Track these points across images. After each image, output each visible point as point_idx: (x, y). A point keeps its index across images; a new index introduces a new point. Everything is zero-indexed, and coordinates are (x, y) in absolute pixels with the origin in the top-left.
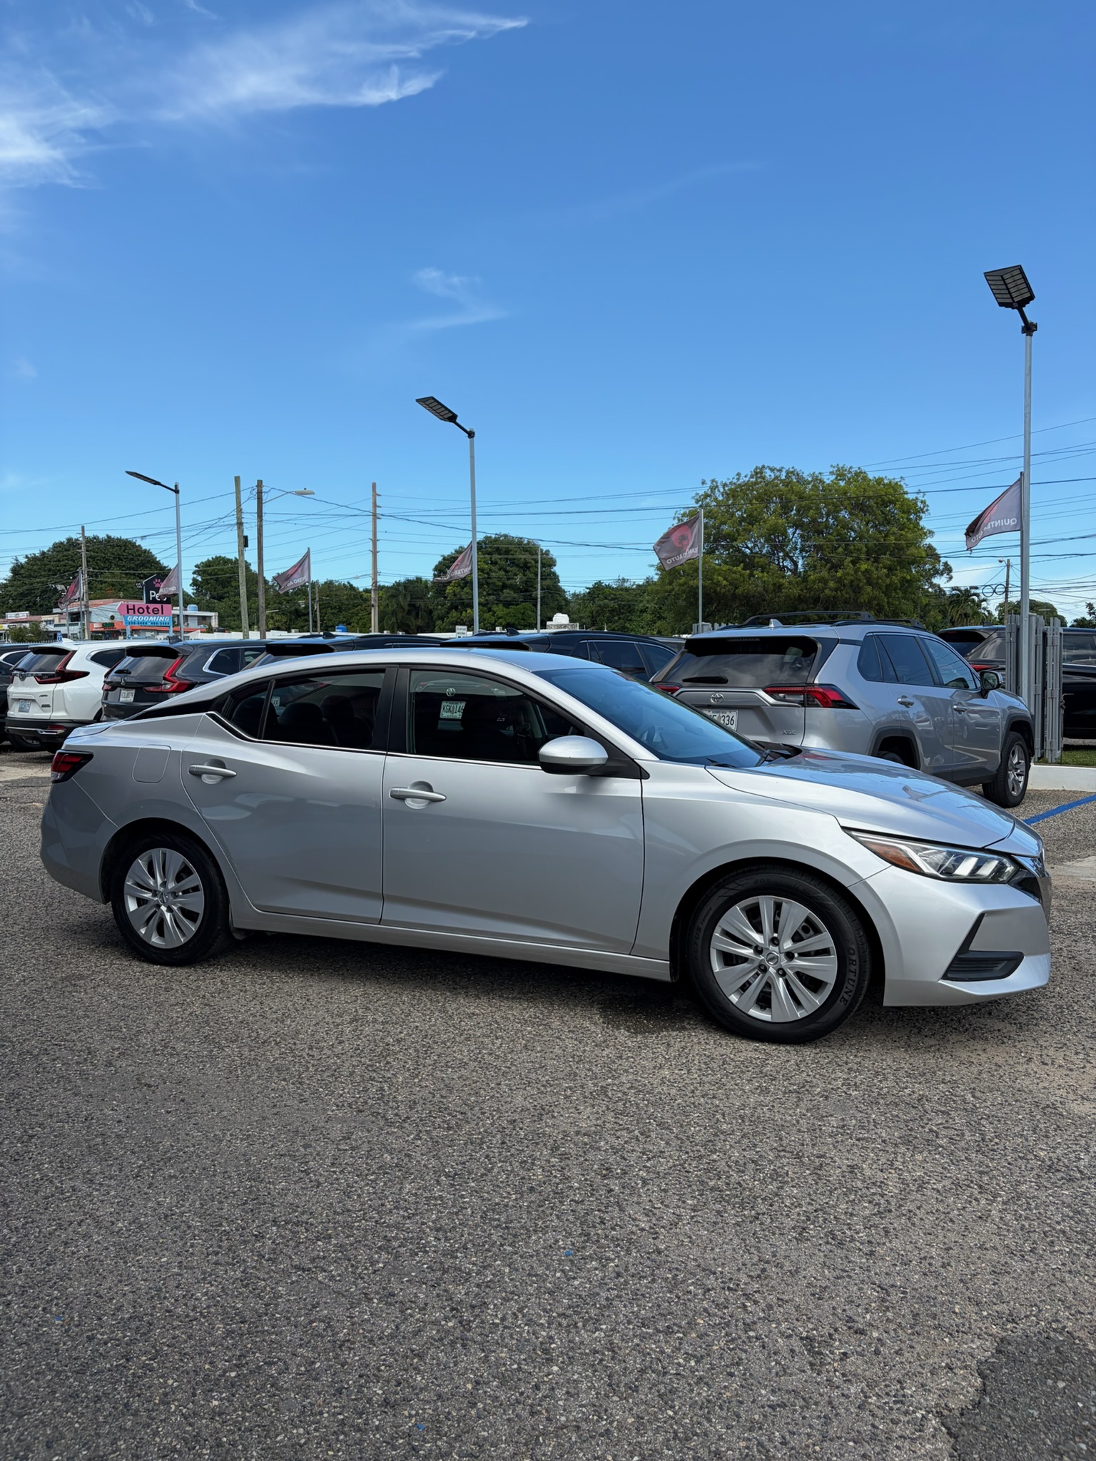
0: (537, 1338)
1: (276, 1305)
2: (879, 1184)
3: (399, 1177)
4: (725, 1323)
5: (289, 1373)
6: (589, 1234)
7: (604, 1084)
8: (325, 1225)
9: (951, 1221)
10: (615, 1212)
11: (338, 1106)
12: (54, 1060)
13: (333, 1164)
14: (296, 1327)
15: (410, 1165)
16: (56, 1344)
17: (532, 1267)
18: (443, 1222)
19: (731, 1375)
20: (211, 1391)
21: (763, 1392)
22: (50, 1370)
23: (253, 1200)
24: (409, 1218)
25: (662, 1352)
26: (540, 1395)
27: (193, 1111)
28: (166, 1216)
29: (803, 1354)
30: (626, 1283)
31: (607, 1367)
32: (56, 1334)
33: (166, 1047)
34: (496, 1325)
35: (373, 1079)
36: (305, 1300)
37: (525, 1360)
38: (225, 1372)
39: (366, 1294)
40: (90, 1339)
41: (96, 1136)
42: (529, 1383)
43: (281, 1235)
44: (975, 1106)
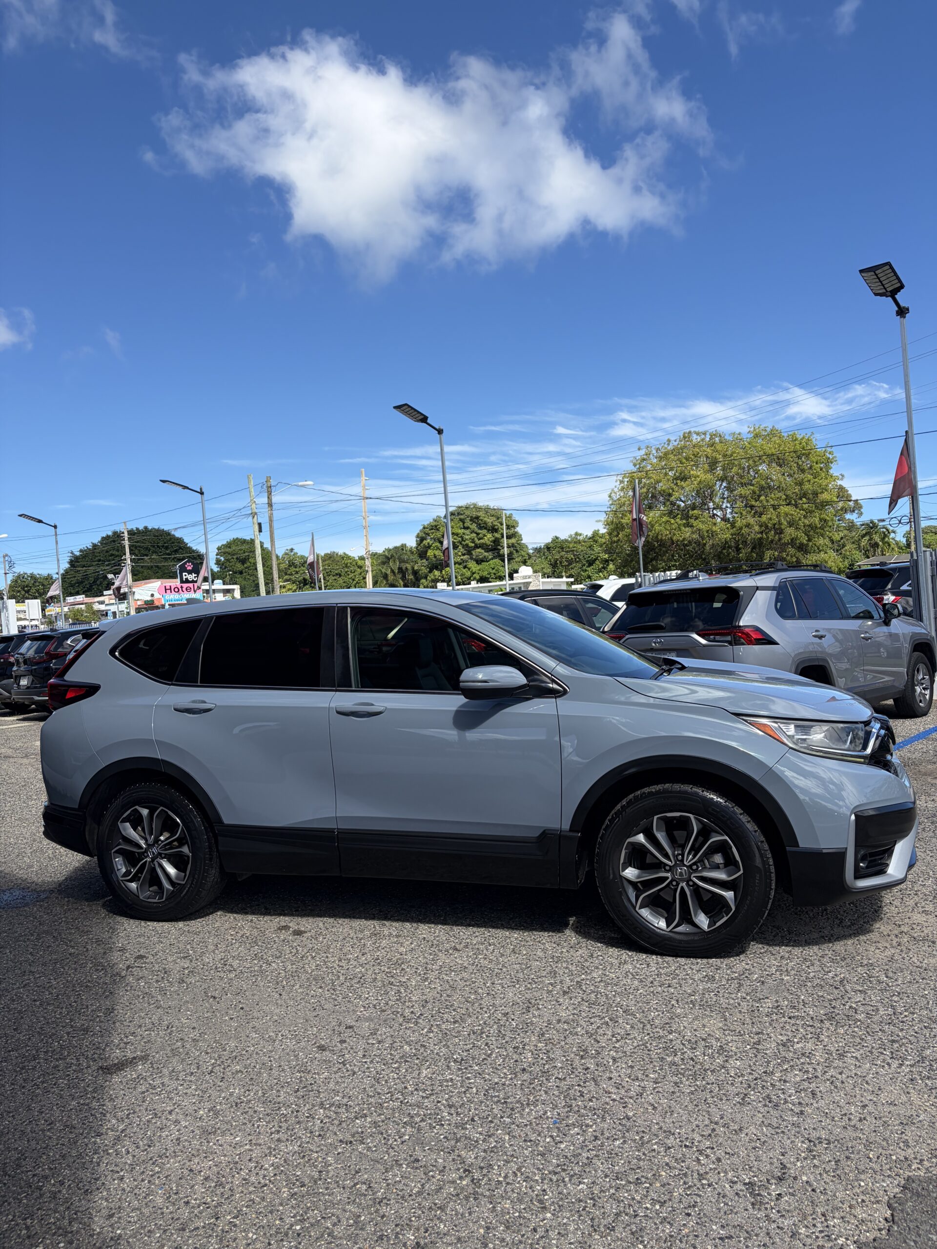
0: (533, 1191)
1: (328, 1172)
2: (807, 1055)
3: (417, 1065)
4: (683, 1174)
5: (341, 1226)
6: (571, 1106)
7: (579, 980)
8: (361, 1106)
9: (867, 1083)
10: (591, 1085)
11: (365, 1007)
12: (139, 980)
13: (364, 1056)
14: (344, 1188)
15: (425, 1054)
16: (161, 1209)
17: (527, 1135)
18: (454, 1100)
19: (688, 1215)
20: (282, 1240)
21: (714, 1227)
22: (159, 1229)
23: (304, 1088)
24: (427, 1098)
25: (633, 1199)
26: (538, 1236)
27: (251, 1017)
28: (237, 1104)
29: (745, 1196)
30: (602, 1145)
31: (589, 1212)
32: (159, 1201)
33: (226, 965)
34: (499, 1182)
35: (392, 984)
36: (349, 1167)
37: (524, 1209)
38: (292, 1225)
39: (397, 1161)
40: (187, 1203)
41: (177, 1041)
42: (528, 1227)
43: (327, 1116)
44: (888, 985)
